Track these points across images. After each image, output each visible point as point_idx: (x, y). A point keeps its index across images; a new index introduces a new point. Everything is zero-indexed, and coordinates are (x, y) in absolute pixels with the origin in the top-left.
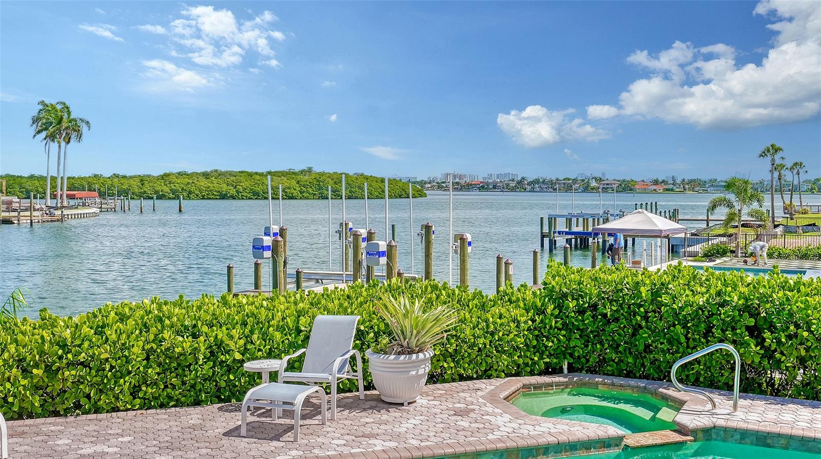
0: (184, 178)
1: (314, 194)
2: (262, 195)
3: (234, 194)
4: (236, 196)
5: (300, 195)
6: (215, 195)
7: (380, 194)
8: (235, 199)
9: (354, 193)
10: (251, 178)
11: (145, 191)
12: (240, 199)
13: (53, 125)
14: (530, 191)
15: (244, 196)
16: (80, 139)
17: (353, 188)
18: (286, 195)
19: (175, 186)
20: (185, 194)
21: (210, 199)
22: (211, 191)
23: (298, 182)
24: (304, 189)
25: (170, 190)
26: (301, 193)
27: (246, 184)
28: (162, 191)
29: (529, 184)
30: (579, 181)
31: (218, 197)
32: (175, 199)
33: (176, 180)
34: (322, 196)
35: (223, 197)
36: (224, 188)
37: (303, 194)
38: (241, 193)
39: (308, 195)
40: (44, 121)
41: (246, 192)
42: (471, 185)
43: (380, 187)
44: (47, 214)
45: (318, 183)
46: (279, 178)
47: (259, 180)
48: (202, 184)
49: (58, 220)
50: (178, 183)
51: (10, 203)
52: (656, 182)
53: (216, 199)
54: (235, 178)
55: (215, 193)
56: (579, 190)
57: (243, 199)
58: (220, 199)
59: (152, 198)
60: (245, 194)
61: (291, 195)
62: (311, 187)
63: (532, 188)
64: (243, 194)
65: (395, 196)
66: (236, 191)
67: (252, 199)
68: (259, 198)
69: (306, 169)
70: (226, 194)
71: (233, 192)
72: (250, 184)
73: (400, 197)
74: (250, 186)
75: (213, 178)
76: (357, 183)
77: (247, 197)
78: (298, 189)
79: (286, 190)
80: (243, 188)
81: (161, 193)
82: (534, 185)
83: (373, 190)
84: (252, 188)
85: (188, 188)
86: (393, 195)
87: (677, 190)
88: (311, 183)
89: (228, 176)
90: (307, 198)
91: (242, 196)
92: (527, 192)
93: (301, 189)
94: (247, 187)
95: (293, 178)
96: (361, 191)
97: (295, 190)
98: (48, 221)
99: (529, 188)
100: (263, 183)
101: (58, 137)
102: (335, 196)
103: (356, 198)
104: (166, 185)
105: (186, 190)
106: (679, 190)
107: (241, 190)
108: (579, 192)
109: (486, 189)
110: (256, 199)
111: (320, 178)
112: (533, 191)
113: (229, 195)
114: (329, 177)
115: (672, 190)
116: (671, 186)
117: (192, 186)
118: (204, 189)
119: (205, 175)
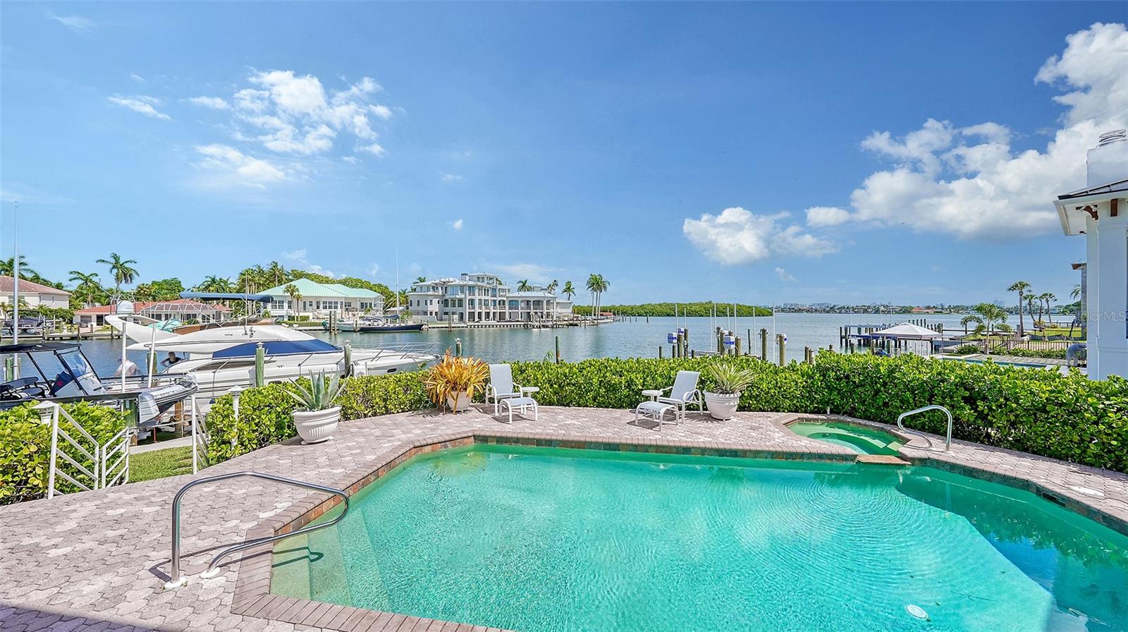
5: (705, 314)
11: (633, 313)
16: (605, 290)
22: (662, 312)
23: (704, 308)
24: (708, 312)
28: (640, 313)
36: (669, 311)
40: (592, 282)
48: (658, 309)
49: (596, 325)
50: (647, 309)
52: (928, 308)
55: (664, 314)
61: (700, 314)
70: (669, 314)
71: (673, 313)
74: (681, 310)
75: (664, 307)
78: (704, 311)
79: (698, 312)
80: (677, 311)
95: (702, 306)
98: (592, 325)
101: (597, 289)
105: (651, 312)
112: (840, 312)
115: (941, 312)
116: (940, 310)
117: (654, 310)
118: (659, 312)
119: (660, 305)
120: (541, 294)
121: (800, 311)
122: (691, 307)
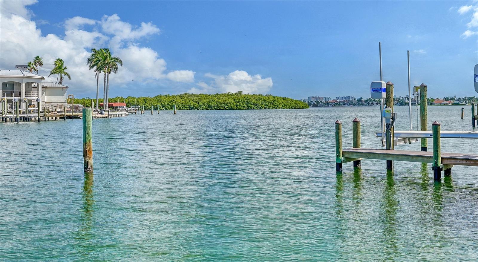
0: (169, 98)
1: (244, 107)
2: (214, 108)
3: (198, 107)
4: (199, 108)
5: (236, 107)
6: (187, 108)
7: (283, 106)
8: (198, 110)
9: (267, 106)
10: (207, 98)
11: (147, 106)
12: (201, 110)
13: (101, 61)
14: (366, 106)
15: (204, 108)
16: (116, 71)
17: (267, 103)
18: (228, 107)
19: (164, 103)
20: (169, 107)
21: (184, 110)
22: (184, 105)
23: (234, 100)
24: (238, 104)
25: (161, 105)
26: (237, 106)
27: (205, 101)
28: (156, 106)
29: (365, 101)
30: (397, 100)
31: (188, 109)
32: (164, 110)
33: (164, 99)
34: (249, 108)
35: (192, 108)
36: (192, 103)
37: (238, 107)
38: (202, 106)
39: (240, 107)
40: (96, 59)
41: (204, 106)
42: (329, 103)
43: (283, 103)
44: (100, 114)
45: (246, 100)
46: (223, 98)
47: (212, 99)
48: (179, 101)
49: (106, 117)
50: (165, 101)
51: (78, 107)
52: (447, 99)
53: (188, 110)
54: (198, 98)
55: (187, 107)
56: (397, 105)
57: (203, 110)
58: (189, 110)
59: (151, 110)
60: (204, 107)
61: (231, 107)
62: (242, 103)
63: (367, 104)
64: (203, 107)
65: (292, 107)
66: (199, 105)
67: (208, 109)
68: (213, 109)
69: (238, 92)
70: (193, 107)
71: (197, 105)
72: (207, 101)
73: (295, 108)
74: (207, 102)
75: (185, 98)
76: (269, 100)
77: (205, 108)
78: (235, 104)
79: (228, 105)
80: (203, 104)
81: (156, 107)
82: (368, 102)
83: (279, 104)
84: (208, 103)
85: (171, 104)
86: (290, 107)
87: (461, 104)
88: (242, 100)
89: (194, 97)
90: (240, 109)
91: (202, 108)
92: (364, 106)
93: (237, 104)
94: (205, 103)
95: (231, 98)
96: (271, 105)
97: (233, 104)
98: (100, 118)
99: (365, 104)
100: (215, 100)
101: (104, 69)
102: (256, 107)
103: (269, 109)
104: (159, 102)
105: (170, 105)
106: (462, 104)
107: (202, 105)
108: (397, 106)
109: (339, 105)
110: (210, 110)
111: (247, 97)
113: (195, 108)
114: (252, 97)
115: (458, 104)
116: (457, 102)
117: (173, 103)
118: (181, 104)
119: (181, 96)
120: (18, 73)
121: (327, 104)
122: (218, 99)
